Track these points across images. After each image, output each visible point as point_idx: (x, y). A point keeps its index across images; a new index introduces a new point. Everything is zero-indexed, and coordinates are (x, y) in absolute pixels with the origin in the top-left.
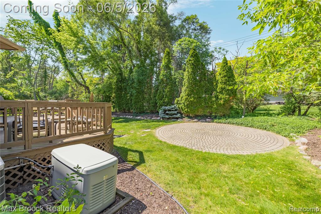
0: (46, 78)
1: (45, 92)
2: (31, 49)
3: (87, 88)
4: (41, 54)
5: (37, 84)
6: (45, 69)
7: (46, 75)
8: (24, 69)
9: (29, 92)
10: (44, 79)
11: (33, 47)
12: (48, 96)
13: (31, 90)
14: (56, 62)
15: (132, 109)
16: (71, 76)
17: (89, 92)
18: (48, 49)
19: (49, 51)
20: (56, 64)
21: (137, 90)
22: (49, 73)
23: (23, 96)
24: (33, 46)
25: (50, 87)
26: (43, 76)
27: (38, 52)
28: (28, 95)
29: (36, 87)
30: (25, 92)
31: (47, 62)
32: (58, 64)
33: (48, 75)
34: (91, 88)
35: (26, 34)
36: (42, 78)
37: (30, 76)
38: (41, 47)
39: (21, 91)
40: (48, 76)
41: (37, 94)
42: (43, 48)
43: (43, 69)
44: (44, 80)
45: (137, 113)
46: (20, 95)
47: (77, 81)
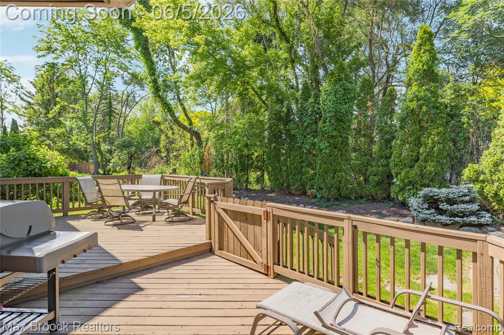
0: (111, 115)
1: (111, 143)
2: (88, 62)
3: (197, 135)
4: (104, 71)
5: (97, 129)
6: (110, 99)
7: (111, 111)
8: (76, 101)
9: (83, 144)
10: (108, 117)
11: (91, 58)
12: (115, 150)
13: (87, 139)
14: (129, 85)
15: (312, 187)
16: (166, 110)
17: (200, 144)
18: (115, 60)
19: (117, 64)
20: (130, 88)
21: (331, 141)
22: (117, 106)
23: (74, 150)
24: (91, 56)
25: (118, 134)
26: (107, 112)
27: (99, 67)
28: (82, 149)
29: (96, 133)
30: (78, 142)
31: (112, 86)
32: (133, 87)
33: (114, 110)
34: (205, 135)
35: (80, 33)
36: (104, 117)
37: (85, 114)
38: (104, 57)
39: (71, 143)
40: (115, 112)
41: (96, 146)
42: (107, 59)
43: (106, 99)
44: (108, 120)
45: (329, 200)
46: (69, 149)
47: (176, 121)
